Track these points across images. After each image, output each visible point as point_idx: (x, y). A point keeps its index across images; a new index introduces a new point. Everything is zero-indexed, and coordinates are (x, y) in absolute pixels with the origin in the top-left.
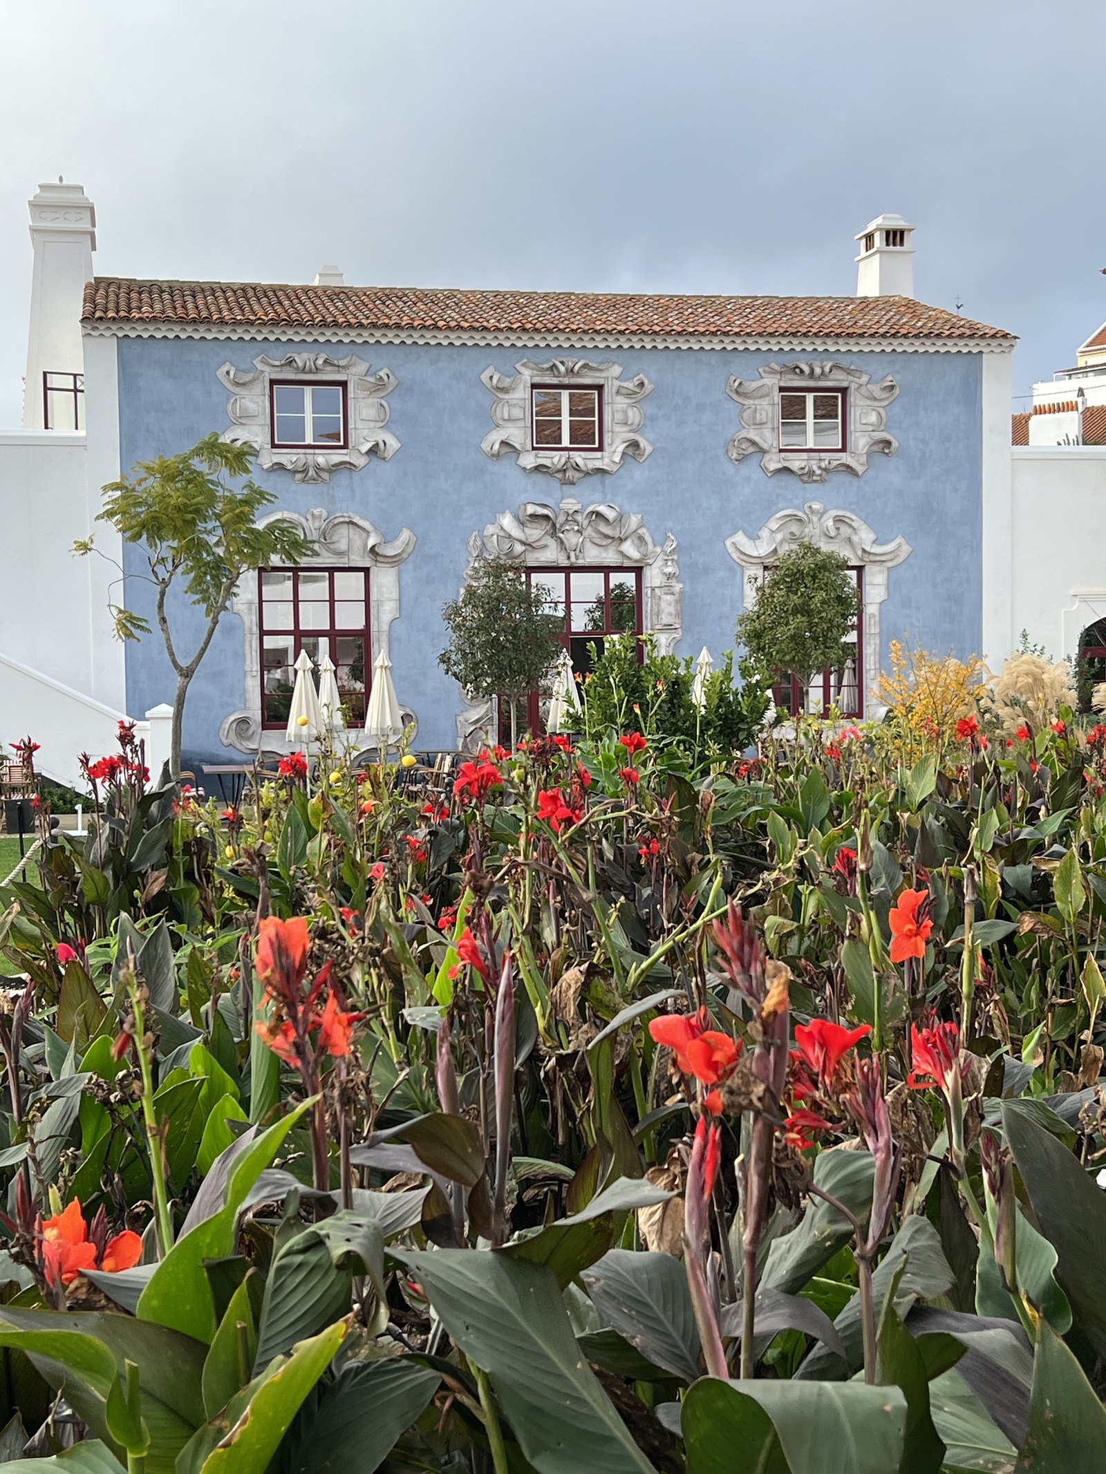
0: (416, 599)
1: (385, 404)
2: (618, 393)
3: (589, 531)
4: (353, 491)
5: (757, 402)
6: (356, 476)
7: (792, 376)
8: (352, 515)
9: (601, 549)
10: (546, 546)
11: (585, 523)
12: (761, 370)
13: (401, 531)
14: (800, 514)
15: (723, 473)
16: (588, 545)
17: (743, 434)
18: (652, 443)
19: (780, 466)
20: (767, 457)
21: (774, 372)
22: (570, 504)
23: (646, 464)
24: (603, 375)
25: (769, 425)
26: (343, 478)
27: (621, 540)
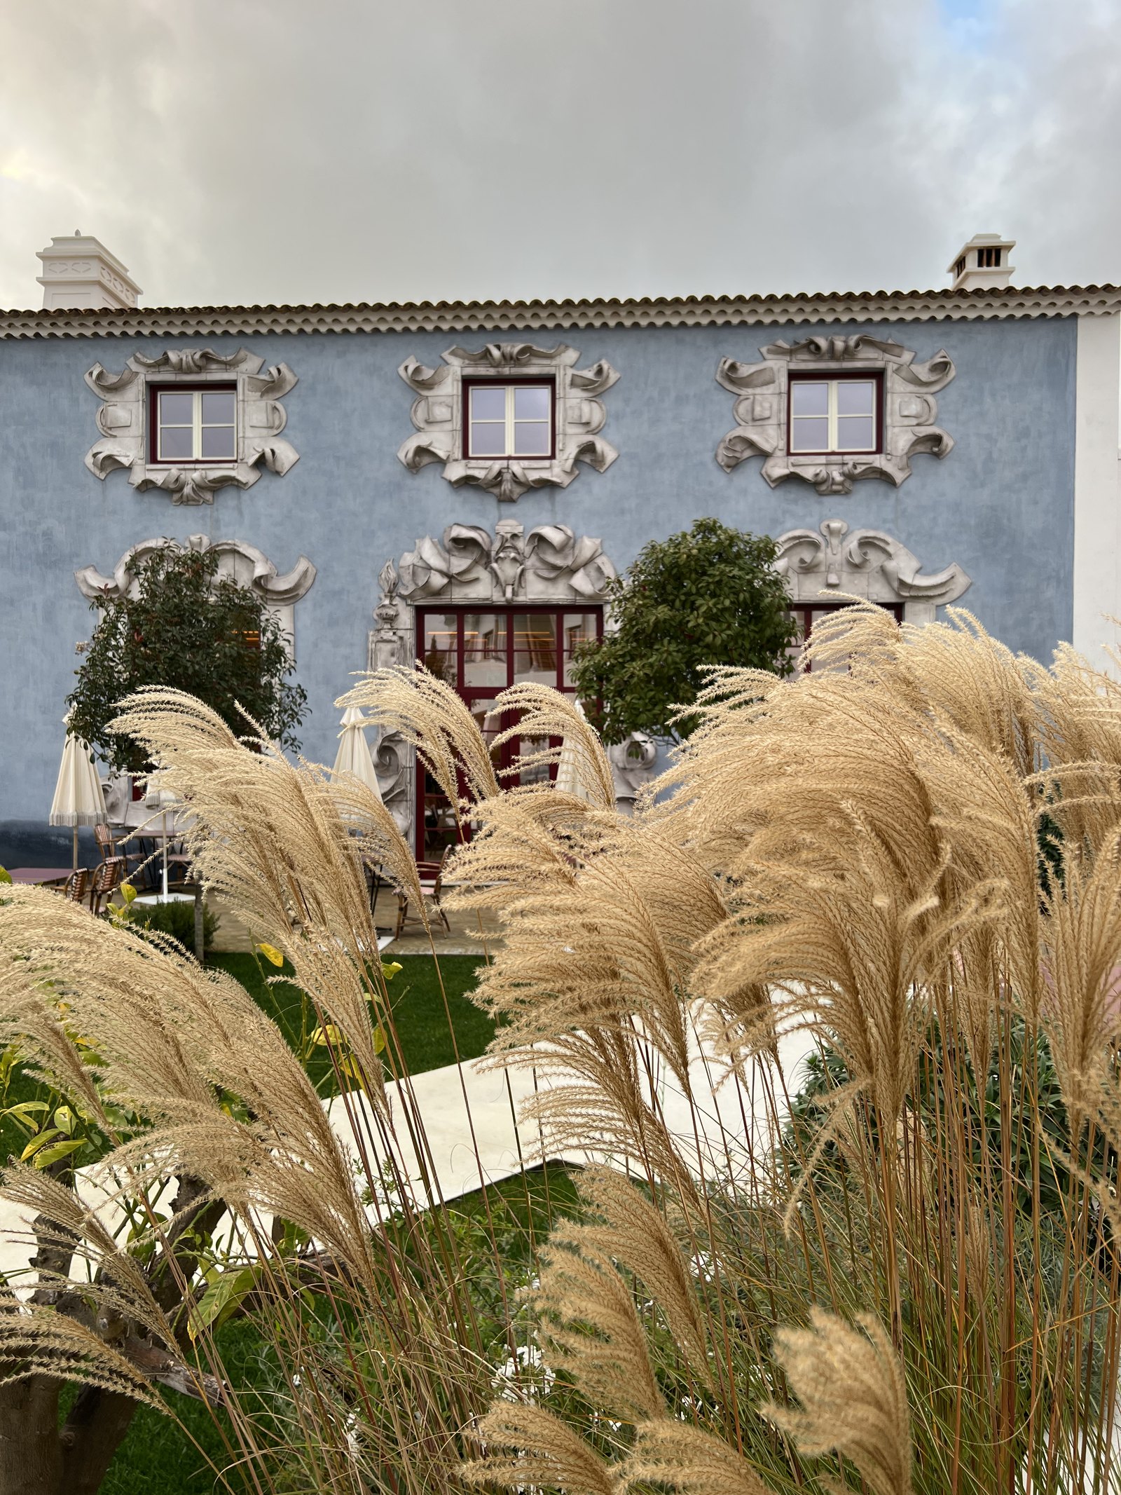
0: (316, 645)
1: (279, 405)
2: (573, 384)
3: (532, 562)
4: (241, 513)
5: (758, 390)
6: (245, 496)
7: (806, 357)
8: (237, 542)
9: (549, 584)
10: (477, 580)
11: (527, 550)
12: (764, 350)
13: (298, 561)
14: (814, 535)
15: (711, 484)
16: (530, 576)
17: (739, 432)
18: (617, 448)
19: (786, 472)
20: (771, 462)
21: (779, 351)
22: (508, 526)
23: (609, 474)
24: (554, 363)
25: (774, 421)
26: (228, 499)
27: (572, 571)
